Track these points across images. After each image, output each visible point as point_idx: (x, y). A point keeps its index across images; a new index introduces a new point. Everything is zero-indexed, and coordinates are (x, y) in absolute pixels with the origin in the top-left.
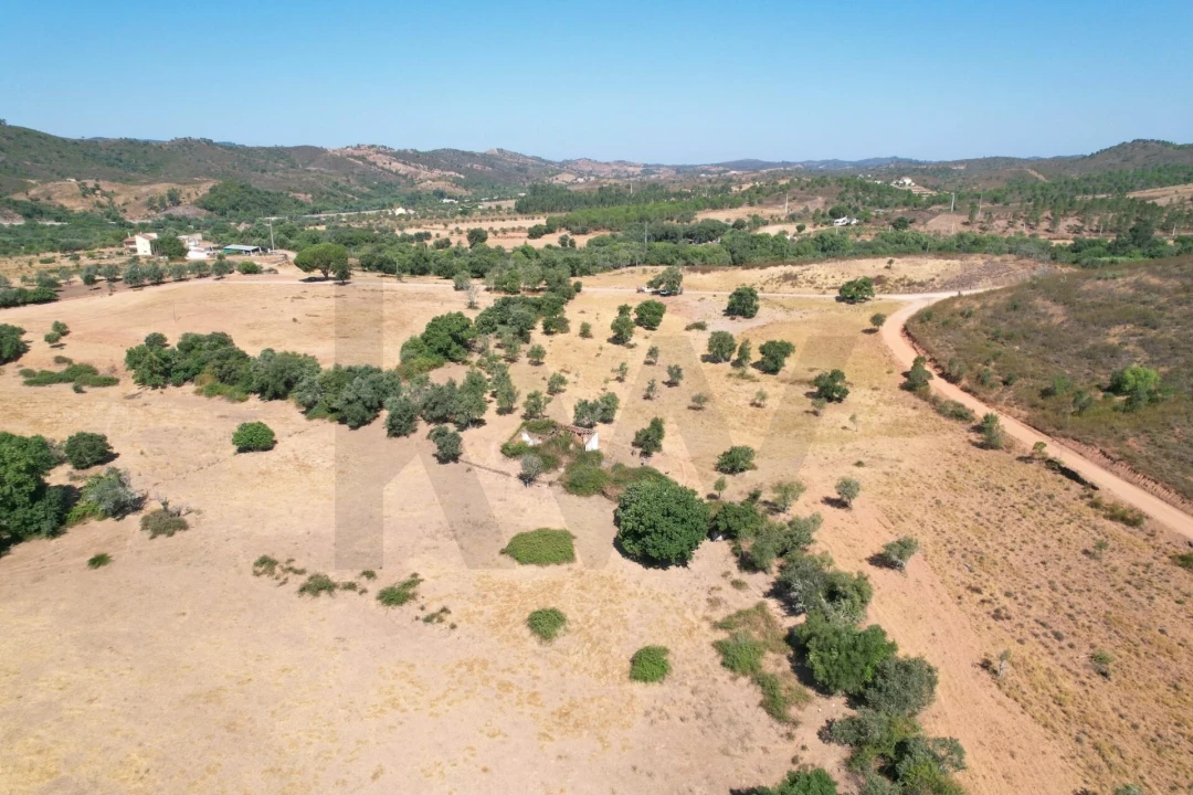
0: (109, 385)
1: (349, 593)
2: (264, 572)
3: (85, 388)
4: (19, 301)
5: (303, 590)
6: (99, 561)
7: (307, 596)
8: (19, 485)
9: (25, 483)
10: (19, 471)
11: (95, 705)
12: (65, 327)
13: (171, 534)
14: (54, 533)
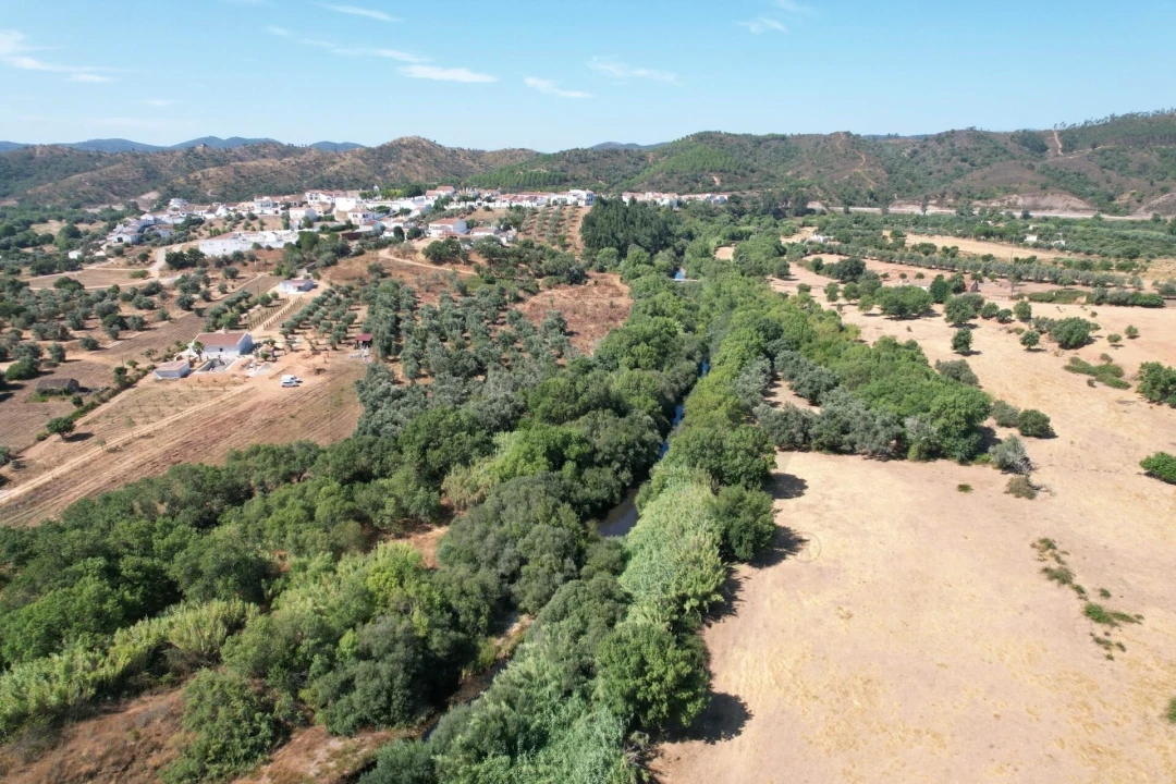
0: (1119, 387)
1: (1073, 594)
2: (1039, 548)
3: (1096, 383)
4: (1129, 302)
5: (1046, 570)
6: (964, 488)
7: (1045, 576)
8: (957, 423)
9: (961, 423)
10: (960, 414)
11: (881, 546)
12: (1136, 331)
13: (1018, 497)
14: (962, 462)
